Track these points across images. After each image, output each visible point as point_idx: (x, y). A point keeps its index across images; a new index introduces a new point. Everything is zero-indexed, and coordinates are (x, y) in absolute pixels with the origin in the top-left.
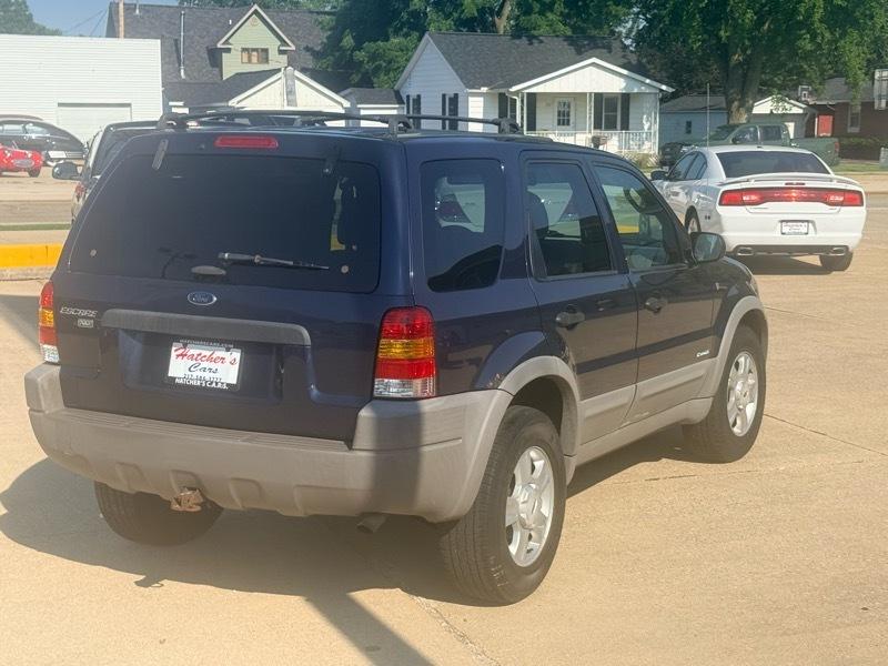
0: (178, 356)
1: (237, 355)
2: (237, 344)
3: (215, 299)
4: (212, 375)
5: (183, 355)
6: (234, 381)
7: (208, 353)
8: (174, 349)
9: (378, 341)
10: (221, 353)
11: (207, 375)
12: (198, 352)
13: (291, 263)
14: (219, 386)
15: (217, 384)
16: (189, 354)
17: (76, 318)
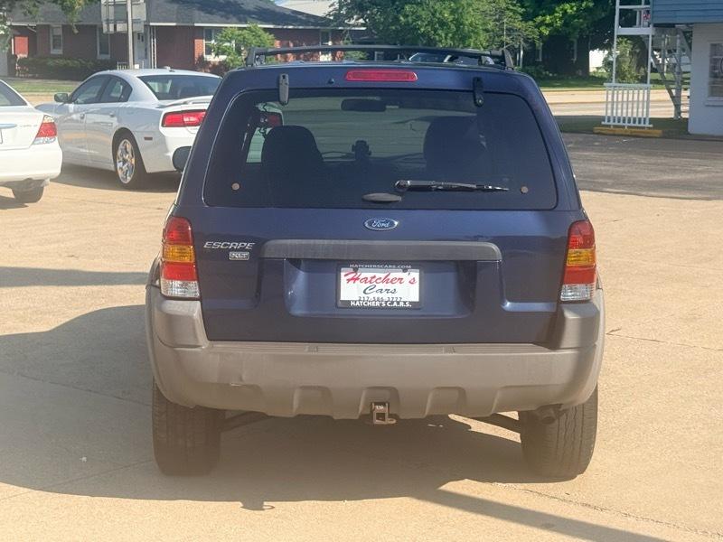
0: (349, 280)
1: (415, 274)
2: (414, 264)
3: (396, 223)
4: (390, 295)
5: (355, 279)
6: (416, 298)
7: (383, 275)
8: (343, 274)
9: (567, 250)
10: (399, 274)
11: (385, 296)
12: (372, 274)
13: (475, 186)
14: (402, 304)
15: (398, 303)
16: (361, 277)
17: (227, 252)
